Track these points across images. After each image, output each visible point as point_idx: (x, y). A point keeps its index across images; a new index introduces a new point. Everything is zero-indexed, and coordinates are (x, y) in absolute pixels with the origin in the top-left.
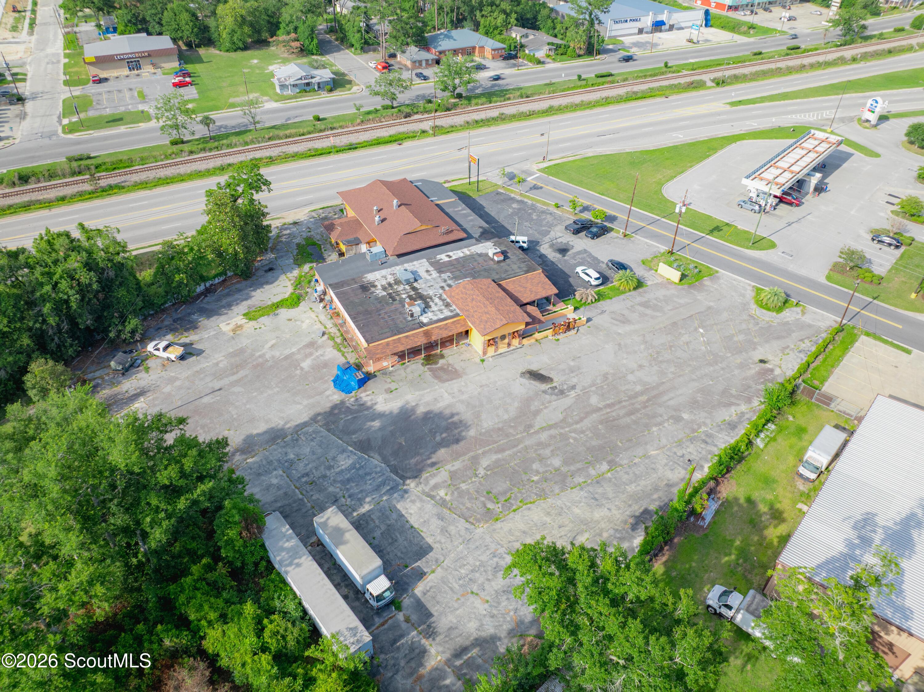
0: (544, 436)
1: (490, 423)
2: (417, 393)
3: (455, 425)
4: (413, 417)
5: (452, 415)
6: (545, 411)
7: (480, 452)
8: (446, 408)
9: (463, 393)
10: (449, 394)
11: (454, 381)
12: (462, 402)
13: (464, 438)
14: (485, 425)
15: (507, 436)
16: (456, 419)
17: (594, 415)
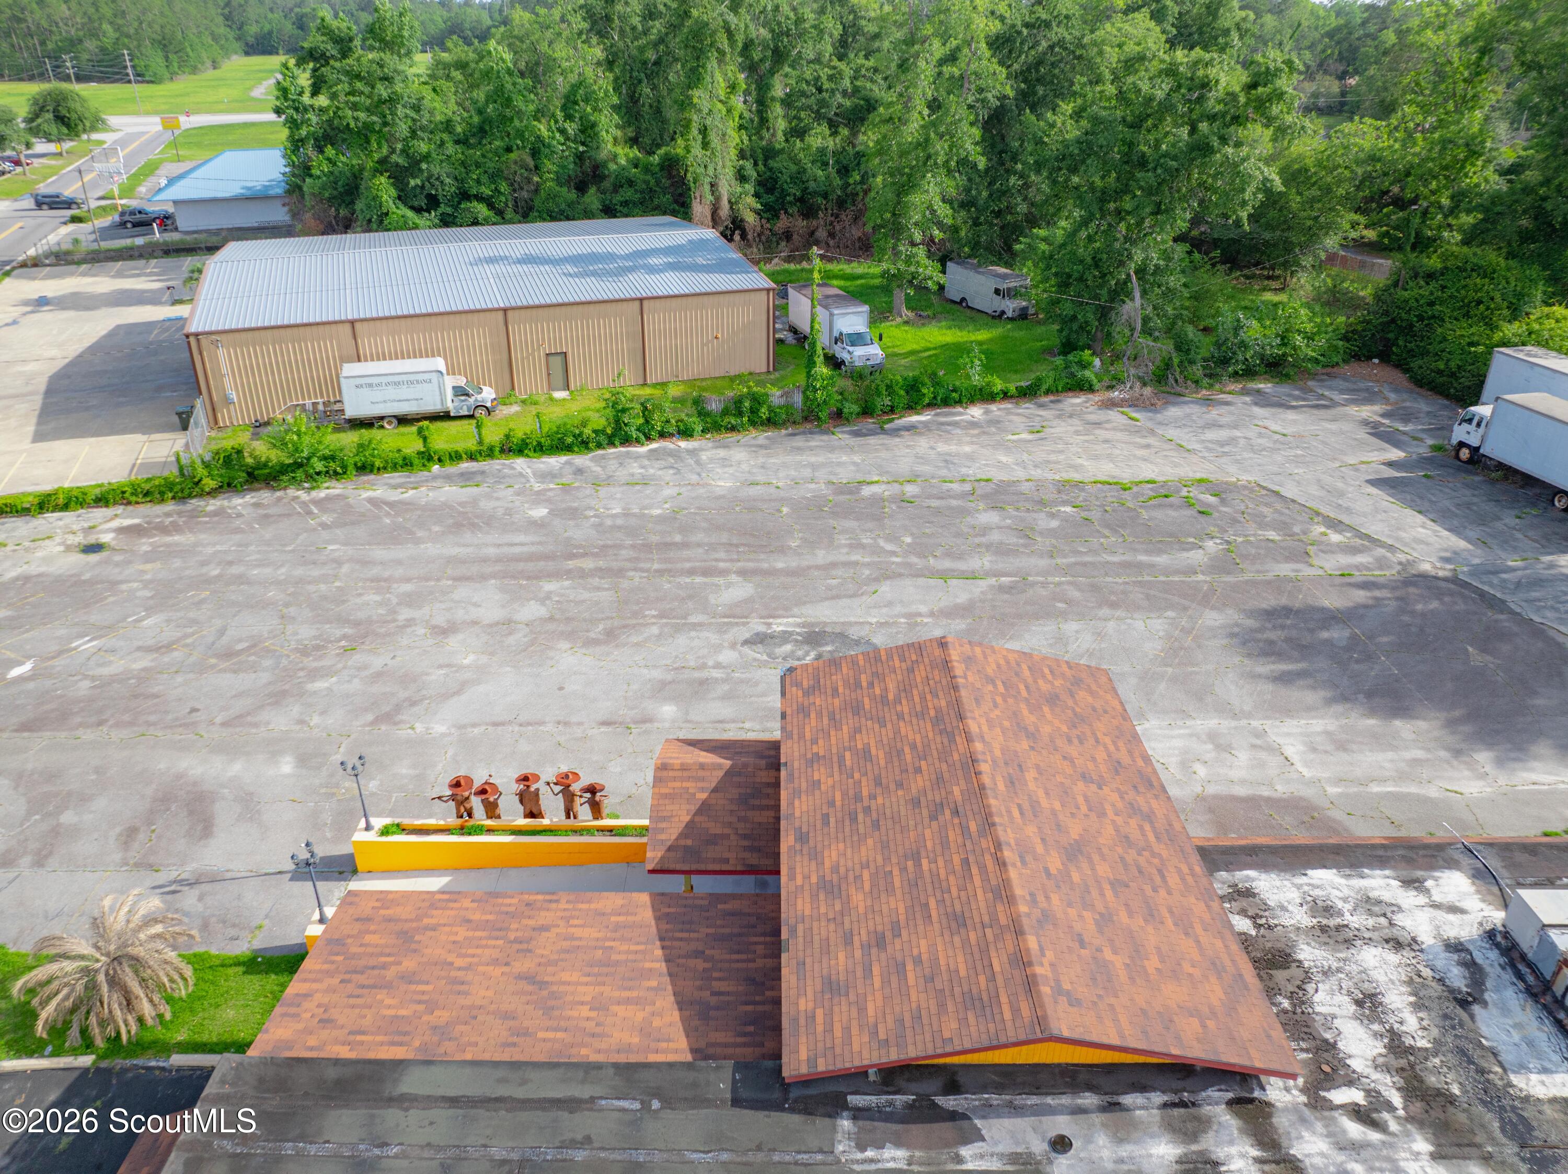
0: (984, 562)
1: (1139, 625)
2: (1433, 792)
3: (1269, 651)
4: (1457, 713)
5: (1283, 679)
6: (923, 609)
7: (1201, 577)
8: (1309, 709)
9: (1212, 737)
10: (1277, 750)
11: (1241, 791)
12: (1225, 709)
13: (1251, 614)
14: (1158, 625)
15: (1095, 588)
16: (1266, 668)
17: (780, 565)
